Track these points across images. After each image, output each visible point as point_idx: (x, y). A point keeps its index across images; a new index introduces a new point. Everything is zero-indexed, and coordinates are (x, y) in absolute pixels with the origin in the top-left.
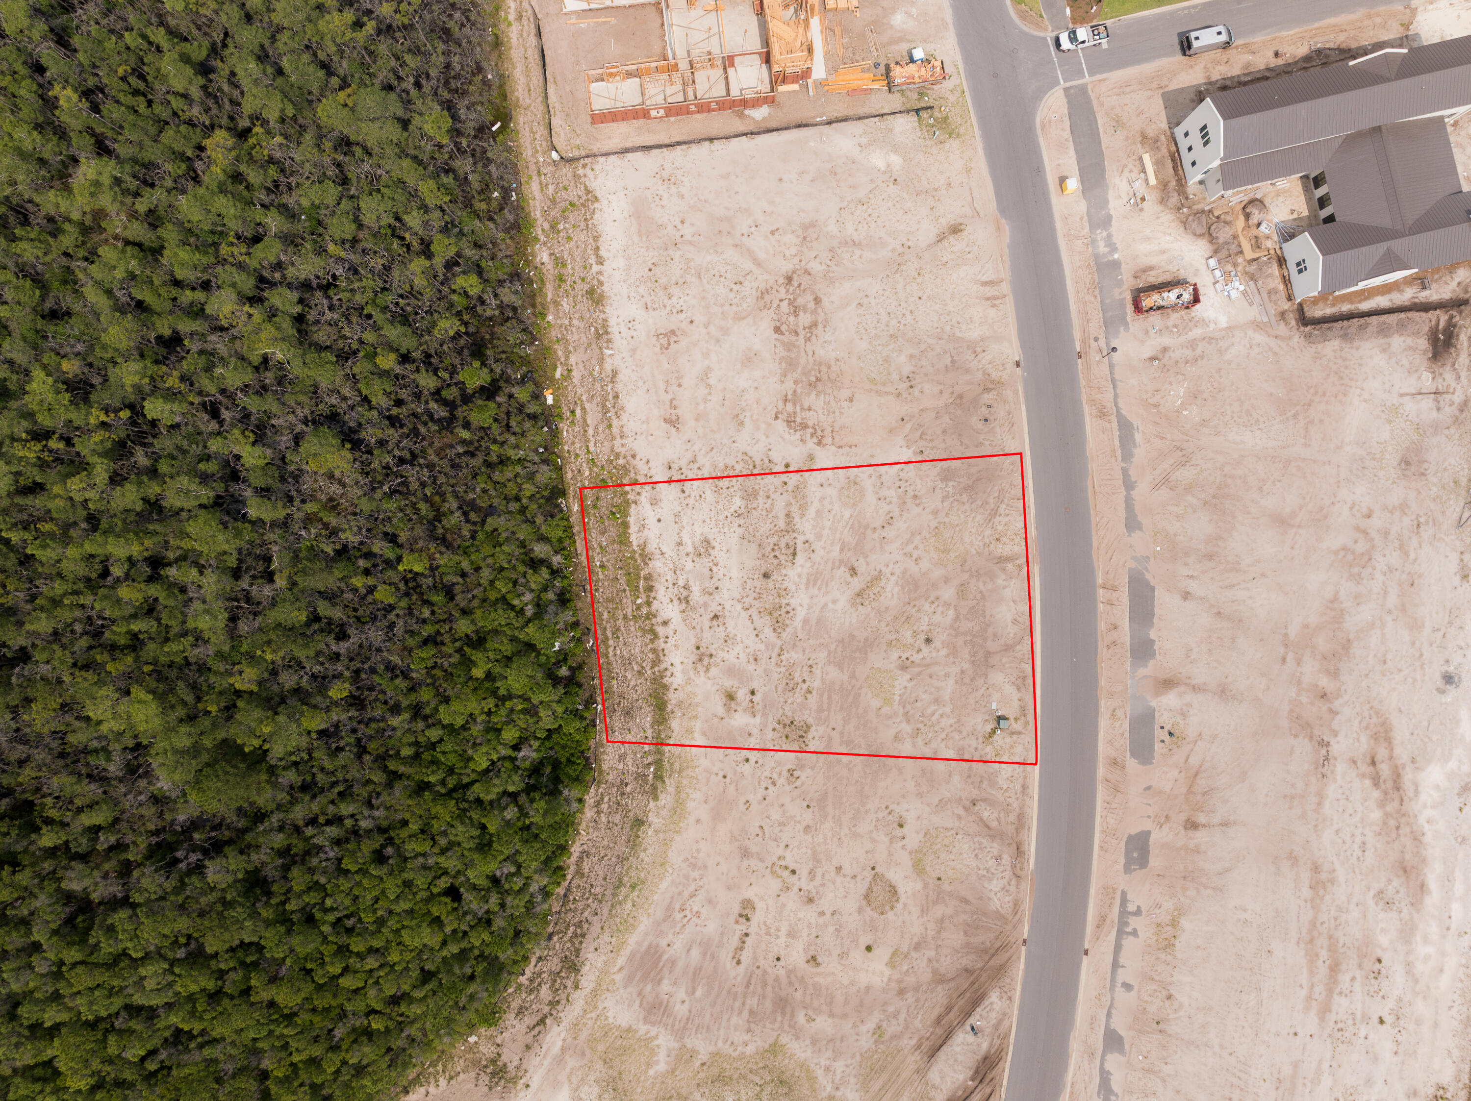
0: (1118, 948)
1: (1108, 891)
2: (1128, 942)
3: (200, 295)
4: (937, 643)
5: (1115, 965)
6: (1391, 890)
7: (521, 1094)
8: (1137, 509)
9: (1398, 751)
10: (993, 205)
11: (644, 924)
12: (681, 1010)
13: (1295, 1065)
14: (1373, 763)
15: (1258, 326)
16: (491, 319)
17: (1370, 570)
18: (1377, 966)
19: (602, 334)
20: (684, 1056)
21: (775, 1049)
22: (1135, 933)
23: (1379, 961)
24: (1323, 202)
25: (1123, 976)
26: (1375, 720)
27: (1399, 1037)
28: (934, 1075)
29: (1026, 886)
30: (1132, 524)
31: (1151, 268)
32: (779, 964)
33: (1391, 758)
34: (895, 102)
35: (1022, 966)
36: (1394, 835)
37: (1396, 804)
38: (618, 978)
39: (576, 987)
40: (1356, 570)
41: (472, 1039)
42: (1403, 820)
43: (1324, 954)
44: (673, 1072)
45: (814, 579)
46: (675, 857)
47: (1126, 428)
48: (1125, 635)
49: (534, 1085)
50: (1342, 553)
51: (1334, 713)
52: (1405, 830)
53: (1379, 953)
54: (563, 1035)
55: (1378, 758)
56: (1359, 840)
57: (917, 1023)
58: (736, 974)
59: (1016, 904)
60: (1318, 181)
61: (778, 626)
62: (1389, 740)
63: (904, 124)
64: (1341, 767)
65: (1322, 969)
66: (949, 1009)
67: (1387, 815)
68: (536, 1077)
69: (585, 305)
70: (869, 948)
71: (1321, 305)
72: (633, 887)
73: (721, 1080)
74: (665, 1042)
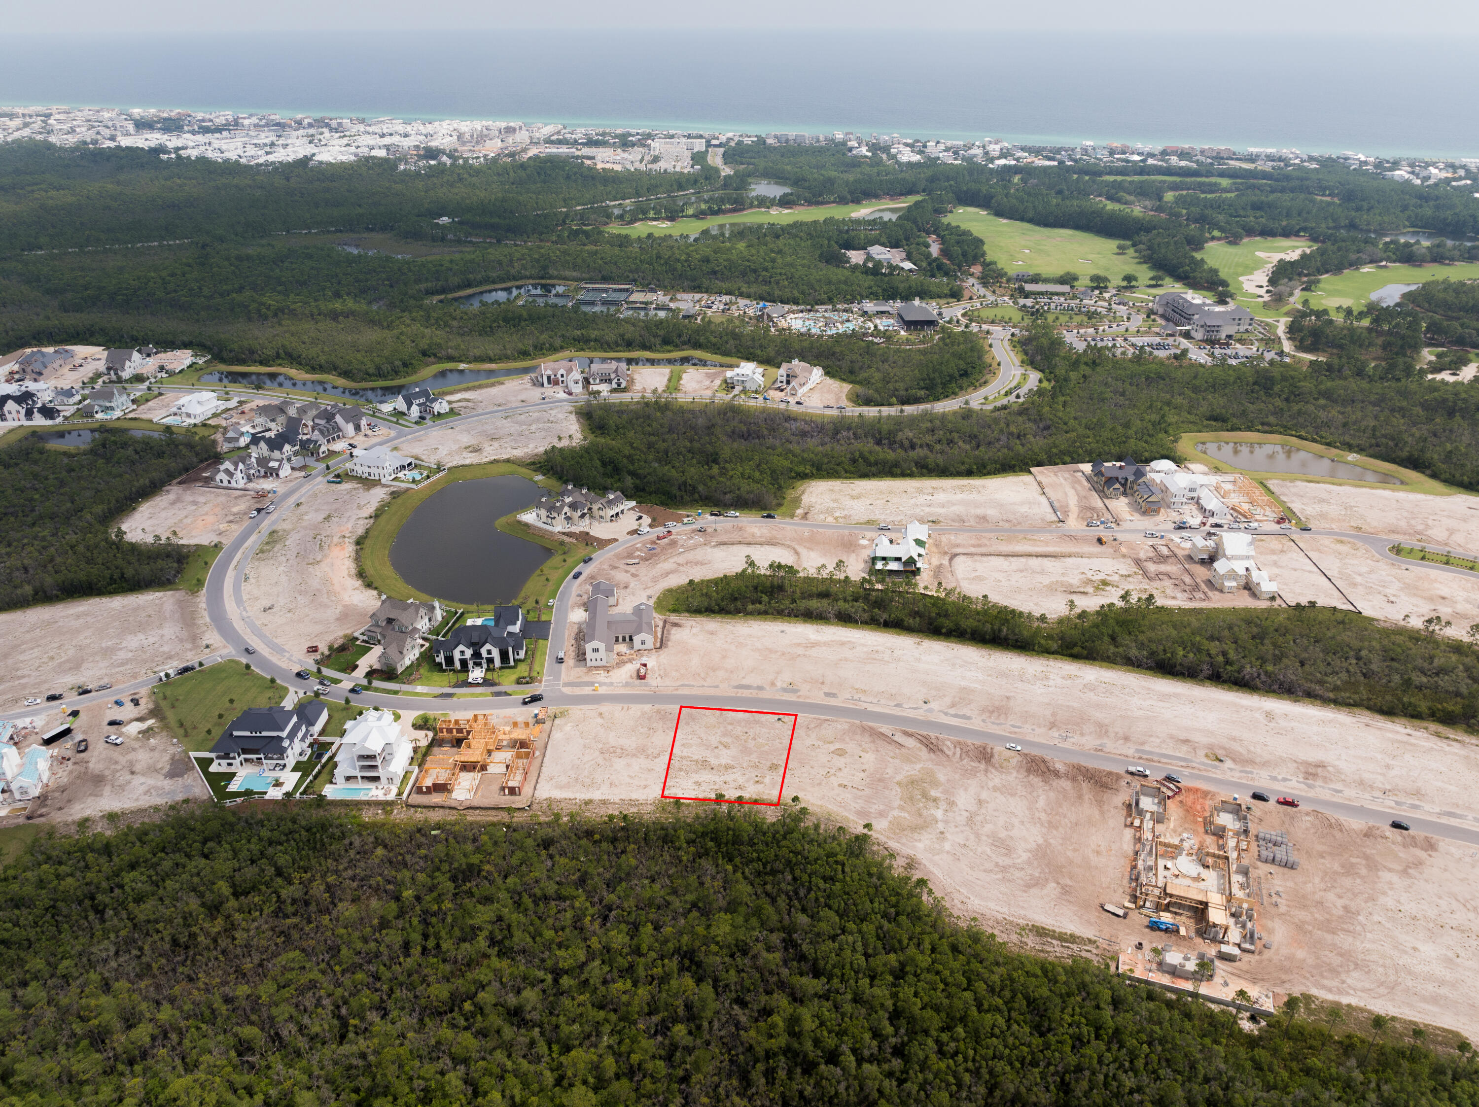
4: (748, 732)
8: (711, 686)
10: (596, 706)
11: (845, 814)
12: (882, 807)
13: (907, 669)
15: (659, 655)
19: (604, 802)
20: (901, 808)
21: (899, 784)
24: (624, 639)
28: (911, 747)
30: (716, 687)
31: (631, 675)
34: (548, 724)
35: (870, 723)
39: (870, 837)
40: (744, 646)
43: (869, 661)
45: (717, 757)
46: (820, 803)
47: (683, 686)
48: (754, 692)
51: (789, 653)
54: (892, 843)
57: (890, 749)
58: (868, 791)
60: (617, 639)
61: (732, 767)
63: (557, 721)
64: (807, 653)
65: (875, 662)
68: (911, 852)
69: (590, 807)
73: (911, 799)
74: (896, 813)
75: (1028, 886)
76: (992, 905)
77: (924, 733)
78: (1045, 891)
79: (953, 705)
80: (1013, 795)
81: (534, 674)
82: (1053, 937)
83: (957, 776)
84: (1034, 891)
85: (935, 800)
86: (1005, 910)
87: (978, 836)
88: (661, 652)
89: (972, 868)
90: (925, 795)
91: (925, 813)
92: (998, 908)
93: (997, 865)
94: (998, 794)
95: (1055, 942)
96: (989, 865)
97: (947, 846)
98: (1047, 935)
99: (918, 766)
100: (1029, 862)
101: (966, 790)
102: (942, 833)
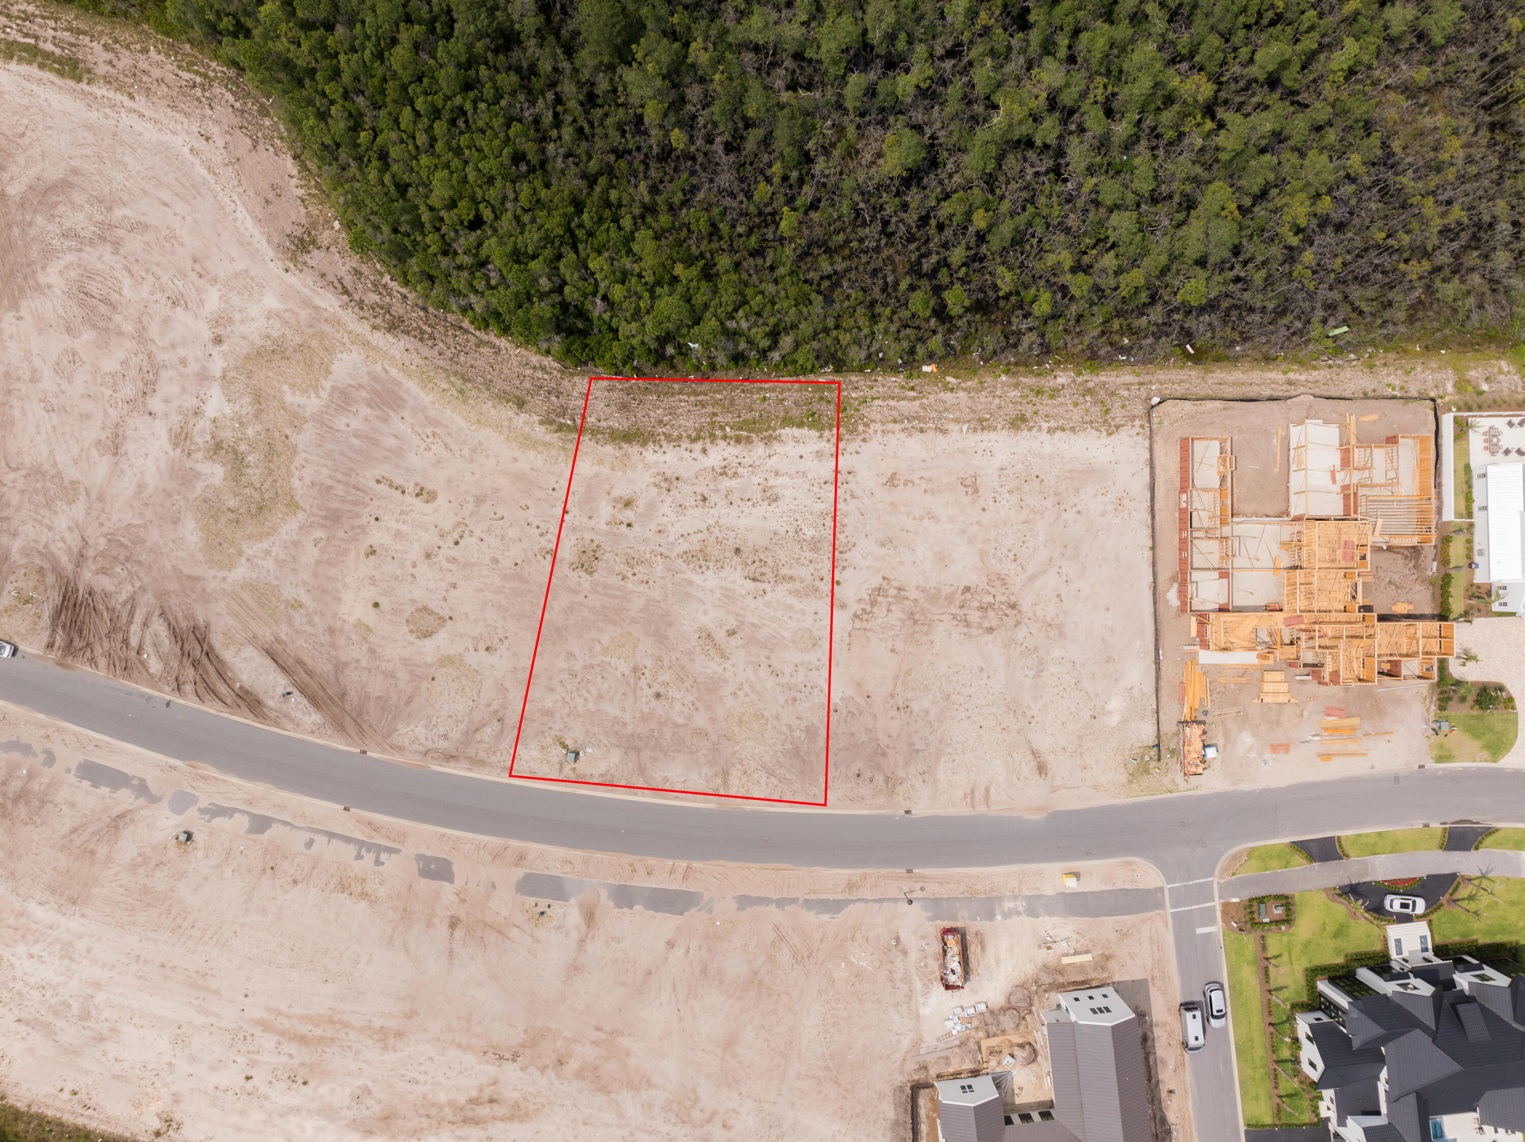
0: (347, 839)
1: (402, 837)
2: (351, 850)
3: (1063, 53)
4: (654, 703)
5: (331, 835)
6: (370, 1102)
7: (280, 264)
8: (758, 908)
9: (500, 1125)
10: (1061, 807)
11: (426, 398)
12: (340, 422)
13: (217, 992)
14: (491, 1101)
15: (916, 1044)
16: (1010, 322)
17: (673, 1120)
18: (300, 1080)
19: (982, 424)
20: (297, 420)
21: (293, 506)
22: (359, 857)
23: (305, 1083)
24: (1026, 1118)
25: (321, 840)
26: (532, 1107)
27: (231, 1093)
28: (249, 652)
29: (416, 760)
30: (745, 901)
31: (983, 949)
32: (372, 520)
33: (494, 1118)
34: (1169, 726)
35: (342, 747)
36: (421, 1111)
37: (451, 1117)
38: (378, 367)
39: (375, 327)
40: (675, 1107)
41: (337, 225)
42: (434, 1122)
43: (318, 1032)
44: (284, 408)
45: (728, 595)
46: (484, 434)
47: (836, 906)
48: (641, 882)
49: (287, 277)
50: (692, 1096)
51: (543, 1069)
52: (425, 1123)
53: (312, 1084)
54: (331, 309)
55: (496, 1107)
56: (421, 1078)
57: (300, 642)
58: (368, 478)
59: (400, 749)
60: (1046, 1115)
61: (689, 557)
62: (511, 1118)
63: (1146, 732)
64: (491, 1070)
65: (304, 1029)
66: (310, 673)
67: (441, 1108)
68: (294, 280)
69: (1012, 411)
70: (376, 605)
71: (930, 1105)
72: (461, 392)
73: (271, 452)
74: (312, 404)
75: (63, 186)
76: (150, 133)
77: (211, 709)
78: (33, 172)
79: (119, 822)
80: (37, 472)
81: (1249, 941)
82: (48, 55)
83: (154, 536)
84: (54, 173)
85: (217, 447)
86: (127, 120)
87: (141, 336)
88: (909, 1073)
89: (172, 237)
90: (238, 463)
91: (245, 406)
92: (139, 125)
93: (117, 245)
94: (72, 473)
95: (49, 47)
96: (134, 244)
97: (213, 300)
98: (60, 60)
99: (240, 572)
100: (49, 253)
101: (141, 486)
102: (218, 340)
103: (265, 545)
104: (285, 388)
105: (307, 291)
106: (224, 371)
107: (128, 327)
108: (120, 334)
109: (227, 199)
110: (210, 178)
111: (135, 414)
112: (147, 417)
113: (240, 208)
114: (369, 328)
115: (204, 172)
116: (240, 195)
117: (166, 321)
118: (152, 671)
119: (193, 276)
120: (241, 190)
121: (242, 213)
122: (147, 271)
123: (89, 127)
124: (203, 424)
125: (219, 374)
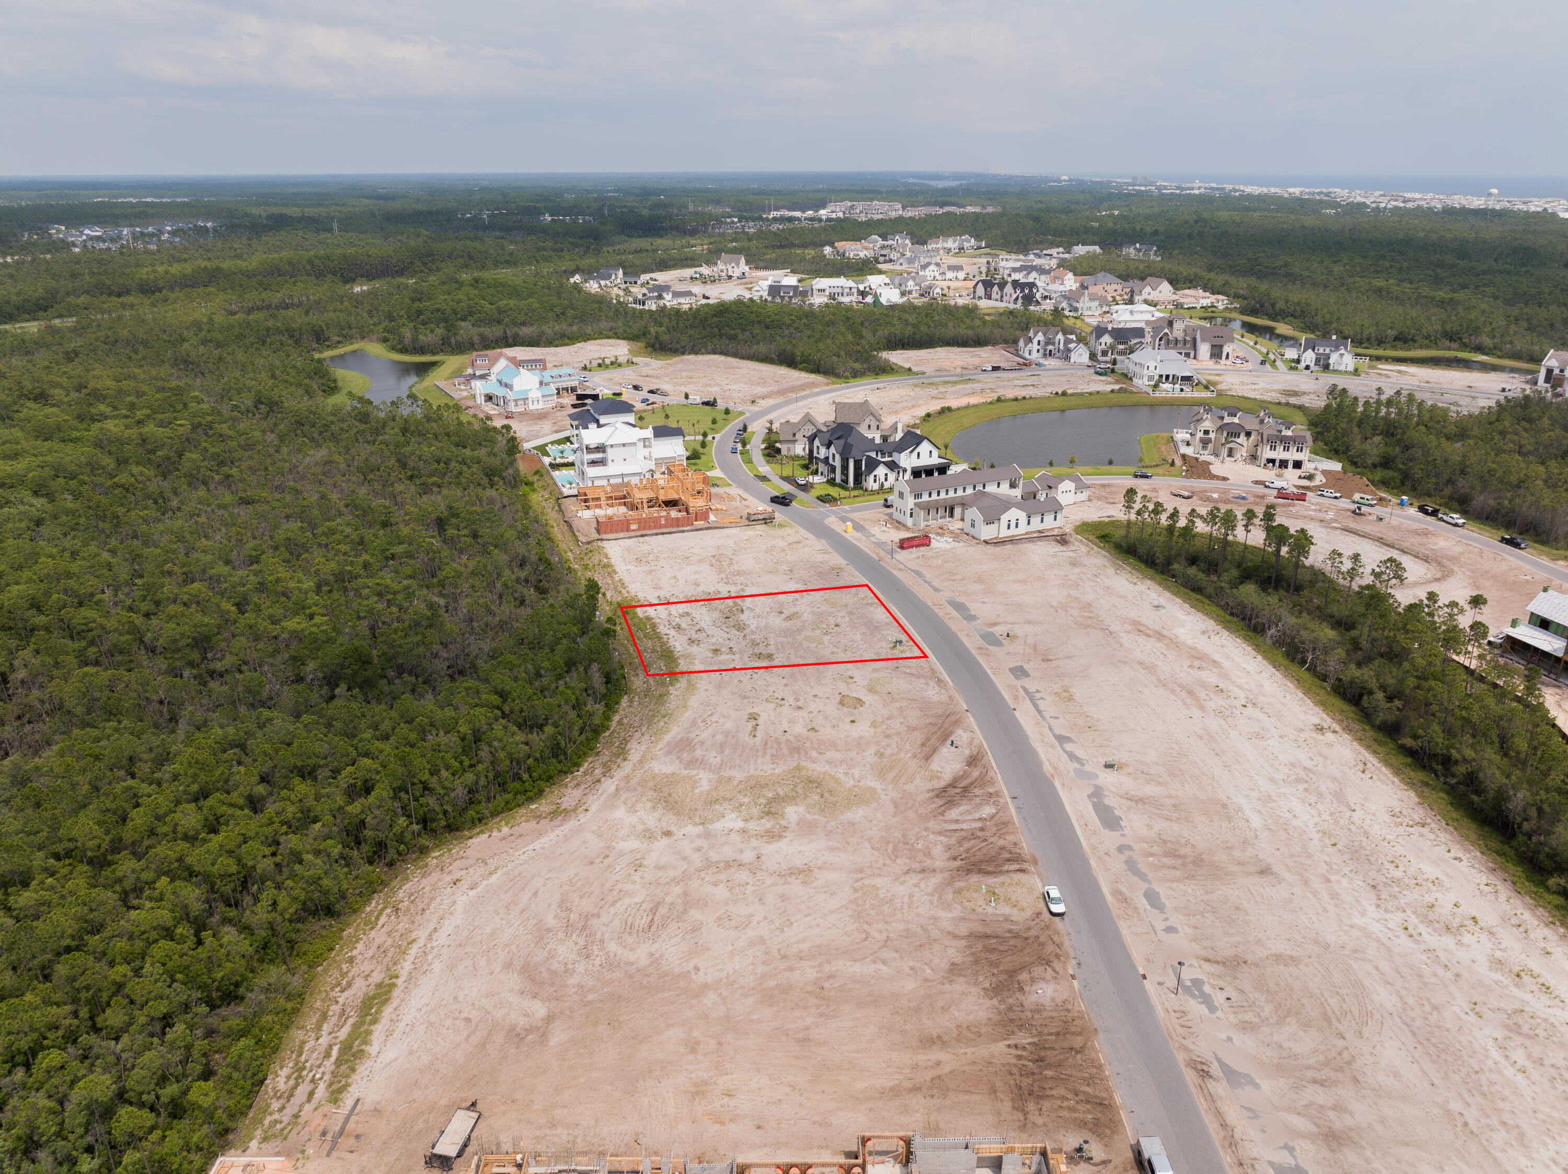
0: (1035, 704)
1: (1011, 686)
2: (1041, 703)
5: (1039, 711)
10: (814, 538)
17: (1081, 588)
18: (1218, 688)
19: (613, 574)
20: (724, 780)
21: (798, 769)
22: (1042, 699)
25: (1047, 714)
27: (1265, 710)
29: (953, 691)
32: (786, 734)
38: (659, 752)
39: (625, 759)
40: (1073, 589)
41: (532, 807)
44: (716, 788)
49: (593, 810)
54: (616, 783)
58: (755, 741)
59: (950, 696)
63: (761, 526)
66: (928, 739)
69: (600, 569)
70: (852, 722)
72: (664, 717)
73: (759, 787)
77: (998, 779)
80: (861, 919)
83: (873, 834)
85: (770, 814)
87: (682, 880)
88: (982, 546)
90: (780, 801)
91: (725, 807)
93: (589, 917)
94: (846, 894)
96: (586, 906)
97: (629, 845)
99: (872, 783)
100: (614, 965)
102: (668, 834)
103: (841, 776)
104: (697, 791)
105: (602, 798)
106: (695, 824)
107: (678, 890)
108: (685, 894)
109: (522, 857)
110: (500, 872)
111: (764, 867)
112: (763, 859)
113: (531, 847)
114: (626, 763)
115: (495, 877)
116: (517, 850)
117: (659, 868)
118: (994, 811)
119: (607, 862)
120: (511, 851)
121: (537, 845)
122: (611, 890)
123: (452, 967)
124: (752, 826)
125: (701, 827)
